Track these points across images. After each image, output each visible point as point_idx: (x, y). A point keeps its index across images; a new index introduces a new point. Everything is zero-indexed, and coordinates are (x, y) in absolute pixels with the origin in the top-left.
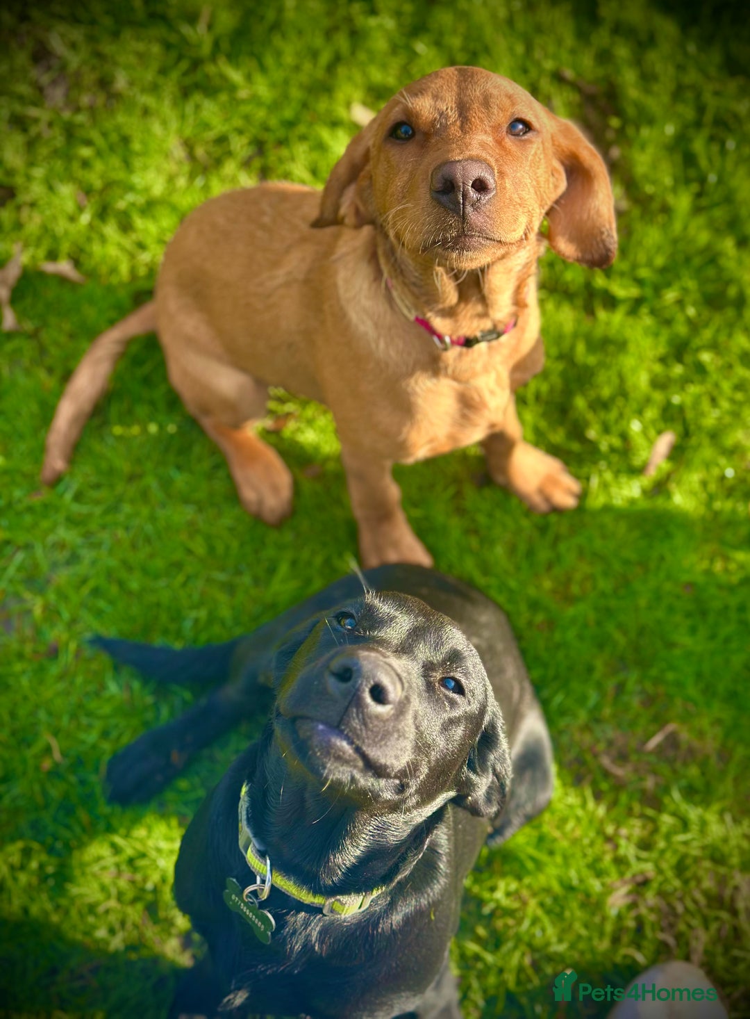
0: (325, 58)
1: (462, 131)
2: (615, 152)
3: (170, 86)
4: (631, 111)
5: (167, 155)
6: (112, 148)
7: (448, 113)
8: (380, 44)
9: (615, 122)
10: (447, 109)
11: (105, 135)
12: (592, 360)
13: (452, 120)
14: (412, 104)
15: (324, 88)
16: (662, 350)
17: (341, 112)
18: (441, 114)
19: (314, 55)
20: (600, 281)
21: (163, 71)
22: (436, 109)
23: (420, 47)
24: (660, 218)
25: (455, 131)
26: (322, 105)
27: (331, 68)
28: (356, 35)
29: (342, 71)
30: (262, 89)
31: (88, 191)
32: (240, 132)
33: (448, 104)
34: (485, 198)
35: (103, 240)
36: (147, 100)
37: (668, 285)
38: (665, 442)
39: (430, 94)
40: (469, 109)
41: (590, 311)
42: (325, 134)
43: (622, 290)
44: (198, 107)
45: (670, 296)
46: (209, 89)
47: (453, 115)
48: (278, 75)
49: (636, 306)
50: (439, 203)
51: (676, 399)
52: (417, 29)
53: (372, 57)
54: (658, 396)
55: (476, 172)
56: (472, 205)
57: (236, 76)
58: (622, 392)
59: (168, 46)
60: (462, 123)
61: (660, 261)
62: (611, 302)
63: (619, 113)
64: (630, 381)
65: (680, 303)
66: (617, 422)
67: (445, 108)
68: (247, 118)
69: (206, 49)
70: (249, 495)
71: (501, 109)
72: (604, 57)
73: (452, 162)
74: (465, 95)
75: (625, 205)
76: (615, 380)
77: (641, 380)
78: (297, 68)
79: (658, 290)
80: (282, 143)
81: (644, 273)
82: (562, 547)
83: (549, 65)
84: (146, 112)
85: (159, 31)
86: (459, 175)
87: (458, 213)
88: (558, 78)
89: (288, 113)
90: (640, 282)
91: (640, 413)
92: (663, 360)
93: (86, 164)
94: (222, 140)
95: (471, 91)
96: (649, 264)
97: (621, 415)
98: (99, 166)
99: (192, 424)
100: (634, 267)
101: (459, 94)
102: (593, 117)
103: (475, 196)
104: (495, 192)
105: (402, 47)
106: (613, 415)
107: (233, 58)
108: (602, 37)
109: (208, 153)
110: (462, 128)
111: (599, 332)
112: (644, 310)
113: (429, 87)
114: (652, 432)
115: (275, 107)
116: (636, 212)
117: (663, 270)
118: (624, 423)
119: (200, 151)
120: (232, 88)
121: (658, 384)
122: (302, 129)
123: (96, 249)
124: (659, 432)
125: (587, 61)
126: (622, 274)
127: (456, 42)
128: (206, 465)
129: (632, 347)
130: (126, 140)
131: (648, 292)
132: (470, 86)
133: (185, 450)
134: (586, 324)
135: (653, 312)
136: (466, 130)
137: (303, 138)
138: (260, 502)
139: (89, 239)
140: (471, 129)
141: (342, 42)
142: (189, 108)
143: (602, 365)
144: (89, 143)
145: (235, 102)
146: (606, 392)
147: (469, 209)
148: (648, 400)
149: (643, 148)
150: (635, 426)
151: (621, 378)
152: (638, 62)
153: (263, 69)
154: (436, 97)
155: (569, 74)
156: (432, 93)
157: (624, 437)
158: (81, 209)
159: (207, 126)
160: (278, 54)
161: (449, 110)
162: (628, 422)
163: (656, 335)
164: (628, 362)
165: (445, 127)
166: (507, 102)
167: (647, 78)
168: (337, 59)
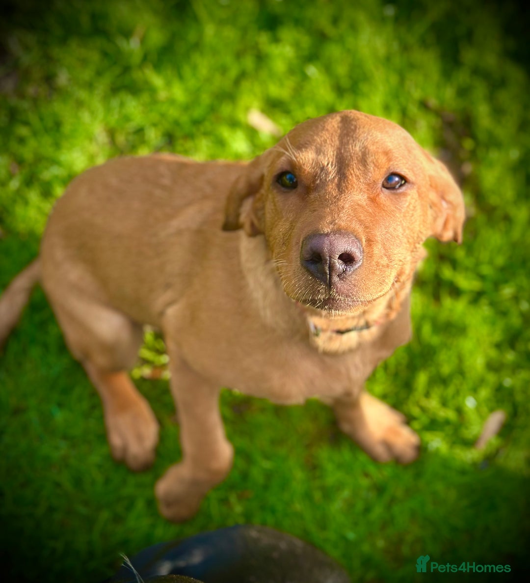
0: (233, 72)
1: (339, 190)
2: (468, 168)
3: (102, 86)
4: (482, 136)
5: (91, 138)
6: (47, 130)
7: (328, 169)
8: (279, 66)
9: (468, 144)
10: (328, 164)
11: (41, 119)
12: (435, 340)
13: (331, 177)
14: (296, 158)
15: (229, 96)
16: (498, 336)
17: (240, 116)
18: (322, 169)
19: (224, 70)
20: (447, 273)
21: (99, 73)
22: (317, 163)
23: (313, 71)
24: (502, 226)
25: (332, 189)
26: (226, 110)
27: (237, 82)
28: (261, 59)
29: (246, 85)
30: (179, 93)
31: (20, 162)
32: (155, 125)
33: (328, 159)
34: (351, 270)
35: (26, 203)
36: (83, 94)
37: (506, 281)
38: (496, 419)
39: (313, 147)
40: (348, 165)
41: (437, 297)
42: (225, 132)
43: (466, 282)
44: (122, 105)
45: (507, 291)
46: (135, 90)
47: (332, 170)
48: (192, 83)
49: (477, 297)
50: (308, 270)
51: (508, 382)
52: (312, 57)
53: (272, 75)
54: (492, 378)
55: (343, 245)
56: (338, 276)
57: (157, 81)
58: (460, 371)
59: (105, 54)
60: (340, 180)
61: (500, 260)
62: (455, 292)
63: (473, 137)
64: (468, 363)
65: (516, 299)
66: (453, 397)
67: (326, 164)
68: (163, 115)
69: (136, 58)
70: (116, 440)
71: (376, 166)
72: (463, 92)
73: (321, 235)
74: (345, 151)
75: (473, 211)
76: (454, 360)
77: (477, 362)
78: (208, 80)
79: (497, 285)
80: (190, 136)
81: (486, 270)
82: (396, 509)
83: (417, 94)
84: (80, 104)
85: (99, 42)
86: (326, 250)
87: (325, 282)
88: (424, 105)
89: (198, 113)
90: (482, 277)
91: (475, 391)
92: (498, 346)
93: (22, 141)
94: (140, 131)
95: (352, 146)
96: (491, 262)
97: (457, 393)
98: (32, 143)
99: (78, 367)
100: (478, 264)
101: (339, 149)
102: (451, 138)
103: (341, 267)
104: (361, 263)
105: (297, 71)
106: (451, 390)
107: (158, 67)
108: (462, 77)
109: (127, 140)
110: (339, 186)
111: (443, 316)
112: (484, 301)
113: (314, 141)
114: (485, 409)
115: (186, 108)
116: (481, 219)
117: (503, 269)
118: (460, 399)
119: (121, 139)
120: (152, 90)
121: (493, 367)
122: (207, 126)
123: (19, 210)
124: (492, 410)
125: (449, 93)
126: (467, 269)
127: (341, 70)
128: (85, 405)
129: (472, 333)
130: (58, 125)
131: (489, 286)
132: (351, 141)
133: (66, 391)
134: (432, 309)
135: (492, 304)
136: (342, 189)
137: (206, 134)
138: (125, 449)
139: (14, 201)
140: (347, 188)
141: (249, 62)
142: (115, 103)
143: (445, 345)
144: (26, 123)
145: (154, 101)
146: (446, 369)
147: (336, 279)
148: (482, 381)
149: (491, 165)
150: (470, 403)
151: (460, 359)
152: (491, 98)
153: (181, 77)
154: (319, 151)
155: (433, 102)
156: (316, 146)
157: (459, 411)
158: (11, 176)
159: (127, 119)
160: (195, 68)
161: (330, 165)
162: (464, 398)
163: (493, 324)
164: (467, 345)
165: (324, 183)
166: (382, 159)
167: (498, 112)
168: (242, 76)
